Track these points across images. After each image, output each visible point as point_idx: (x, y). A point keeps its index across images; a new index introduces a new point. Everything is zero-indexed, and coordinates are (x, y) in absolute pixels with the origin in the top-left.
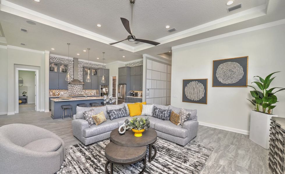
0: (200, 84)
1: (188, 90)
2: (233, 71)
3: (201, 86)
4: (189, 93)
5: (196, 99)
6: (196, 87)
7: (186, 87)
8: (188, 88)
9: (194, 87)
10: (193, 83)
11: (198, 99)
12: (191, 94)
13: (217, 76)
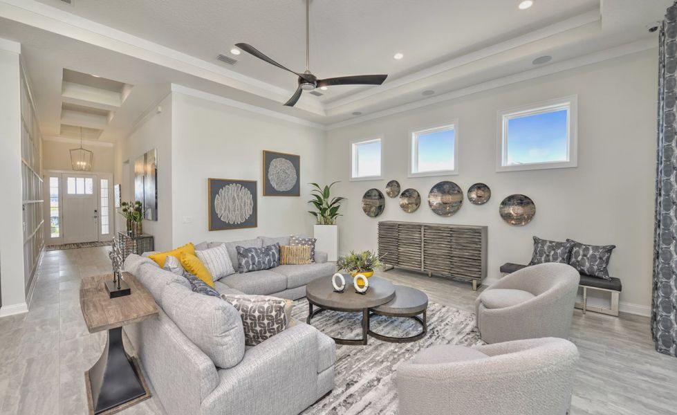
0: (245, 190)
1: (222, 202)
2: (286, 173)
3: (246, 194)
4: (225, 210)
5: (239, 221)
6: (238, 196)
7: (217, 195)
8: (221, 199)
9: (234, 197)
10: (232, 187)
11: (242, 219)
12: (229, 212)
13: (270, 178)
